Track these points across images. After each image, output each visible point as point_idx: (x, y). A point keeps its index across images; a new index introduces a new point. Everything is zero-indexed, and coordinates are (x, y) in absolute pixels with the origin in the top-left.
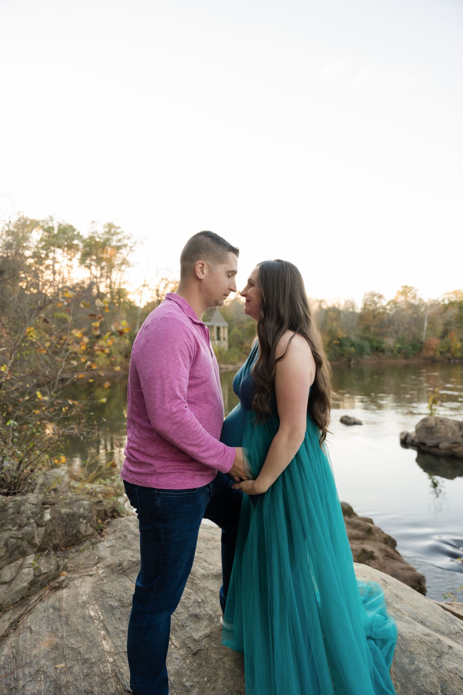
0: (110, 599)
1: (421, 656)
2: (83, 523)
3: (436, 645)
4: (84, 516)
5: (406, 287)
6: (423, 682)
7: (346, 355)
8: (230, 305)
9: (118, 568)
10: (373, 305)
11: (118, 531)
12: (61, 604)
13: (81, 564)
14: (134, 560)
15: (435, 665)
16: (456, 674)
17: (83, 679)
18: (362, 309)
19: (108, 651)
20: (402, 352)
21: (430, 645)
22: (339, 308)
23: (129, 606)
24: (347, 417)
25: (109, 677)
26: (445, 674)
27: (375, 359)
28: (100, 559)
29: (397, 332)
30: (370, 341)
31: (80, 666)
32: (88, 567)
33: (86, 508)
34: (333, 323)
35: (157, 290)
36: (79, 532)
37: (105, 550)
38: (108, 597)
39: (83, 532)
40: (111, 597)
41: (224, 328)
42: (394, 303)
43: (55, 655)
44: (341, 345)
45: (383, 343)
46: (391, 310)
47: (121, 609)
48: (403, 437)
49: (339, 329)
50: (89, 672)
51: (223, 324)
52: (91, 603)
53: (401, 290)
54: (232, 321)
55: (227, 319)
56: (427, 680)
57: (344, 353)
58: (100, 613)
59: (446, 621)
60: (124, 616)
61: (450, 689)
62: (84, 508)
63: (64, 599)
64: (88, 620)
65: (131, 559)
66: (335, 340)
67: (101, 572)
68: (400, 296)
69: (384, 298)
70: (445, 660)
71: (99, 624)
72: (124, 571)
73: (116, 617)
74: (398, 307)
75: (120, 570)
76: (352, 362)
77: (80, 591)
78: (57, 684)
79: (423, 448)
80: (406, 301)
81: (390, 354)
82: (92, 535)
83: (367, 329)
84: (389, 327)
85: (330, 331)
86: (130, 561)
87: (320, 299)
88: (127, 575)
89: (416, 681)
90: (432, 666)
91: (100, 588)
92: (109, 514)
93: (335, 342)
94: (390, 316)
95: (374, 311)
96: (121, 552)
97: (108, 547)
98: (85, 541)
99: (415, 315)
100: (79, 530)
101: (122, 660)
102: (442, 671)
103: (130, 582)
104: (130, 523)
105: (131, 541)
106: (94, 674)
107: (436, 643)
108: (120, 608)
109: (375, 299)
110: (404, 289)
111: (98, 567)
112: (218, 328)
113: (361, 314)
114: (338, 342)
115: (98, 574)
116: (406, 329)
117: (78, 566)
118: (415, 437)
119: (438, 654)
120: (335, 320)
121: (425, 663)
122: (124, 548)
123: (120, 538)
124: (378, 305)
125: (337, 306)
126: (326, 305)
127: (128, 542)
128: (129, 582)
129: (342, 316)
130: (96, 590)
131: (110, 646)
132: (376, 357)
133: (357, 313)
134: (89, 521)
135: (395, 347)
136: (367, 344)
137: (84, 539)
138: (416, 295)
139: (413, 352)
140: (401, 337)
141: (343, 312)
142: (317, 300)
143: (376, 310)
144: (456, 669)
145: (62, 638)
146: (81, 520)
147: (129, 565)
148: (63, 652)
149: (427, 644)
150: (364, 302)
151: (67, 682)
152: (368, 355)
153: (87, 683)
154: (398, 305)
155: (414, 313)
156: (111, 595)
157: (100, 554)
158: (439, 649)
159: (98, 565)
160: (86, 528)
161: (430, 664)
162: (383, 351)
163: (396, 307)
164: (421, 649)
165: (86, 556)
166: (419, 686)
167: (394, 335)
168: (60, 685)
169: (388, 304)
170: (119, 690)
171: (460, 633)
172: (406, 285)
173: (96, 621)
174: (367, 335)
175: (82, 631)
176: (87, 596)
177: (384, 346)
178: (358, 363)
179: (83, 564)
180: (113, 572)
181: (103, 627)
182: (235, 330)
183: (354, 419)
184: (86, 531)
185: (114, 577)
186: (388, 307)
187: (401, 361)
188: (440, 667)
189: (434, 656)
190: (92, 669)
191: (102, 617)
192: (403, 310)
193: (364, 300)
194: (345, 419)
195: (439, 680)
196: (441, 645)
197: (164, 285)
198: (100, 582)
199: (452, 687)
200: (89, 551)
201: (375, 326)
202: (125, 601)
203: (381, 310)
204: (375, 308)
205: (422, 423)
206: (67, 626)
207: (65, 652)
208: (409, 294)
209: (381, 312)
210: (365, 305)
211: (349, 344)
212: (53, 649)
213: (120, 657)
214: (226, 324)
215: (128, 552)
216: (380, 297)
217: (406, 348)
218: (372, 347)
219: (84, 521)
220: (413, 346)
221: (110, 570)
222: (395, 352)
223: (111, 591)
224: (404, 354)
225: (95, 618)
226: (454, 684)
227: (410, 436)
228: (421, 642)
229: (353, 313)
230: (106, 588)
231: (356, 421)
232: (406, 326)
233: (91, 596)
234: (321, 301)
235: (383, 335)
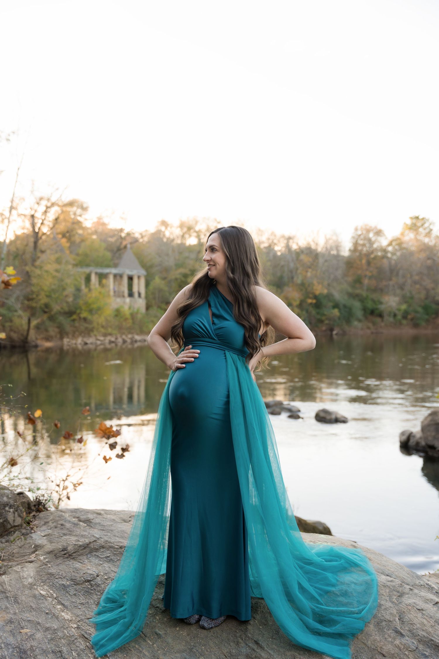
0: (60, 580)
1: (383, 596)
2: (10, 512)
3: (398, 588)
4: (9, 504)
5: (417, 218)
6: (383, 614)
7: (327, 322)
8: (149, 242)
9: (63, 553)
10: (368, 245)
11: (50, 522)
12: (4, 588)
13: (16, 553)
14: (81, 543)
15: (396, 601)
16: (414, 606)
17: (49, 643)
18: (350, 250)
19: (70, 619)
20: (409, 317)
21: (392, 588)
22: (316, 250)
23: (83, 583)
24: (325, 411)
25: (76, 638)
26: (404, 607)
27: (369, 328)
28: (37, 547)
29: (402, 287)
30: (362, 300)
31: (42, 633)
32: (25, 556)
33: (10, 496)
34: (307, 272)
35: (33, 216)
36: (6, 521)
37: (40, 539)
38: (57, 578)
39: (11, 522)
40: (61, 578)
41: (139, 277)
42: (398, 242)
43: (11, 628)
44: (318, 305)
45: (381, 303)
46: (393, 254)
47: (75, 587)
48: (404, 438)
49: (315, 282)
50: (53, 637)
51: (137, 272)
52: (38, 585)
53: (409, 222)
54: (151, 266)
55: (144, 265)
56: (387, 612)
57: (323, 318)
58: (51, 592)
59: (413, 577)
60: (79, 592)
61: (407, 617)
62: (7, 496)
63: (6, 583)
64: (40, 598)
65: (76, 543)
66: (310, 298)
67: (42, 558)
68: (407, 232)
69: (384, 235)
70: (405, 598)
71: (53, 600)
72: (70, 555)
73: (71, 594)
74: (404, 248)
75: (65, 554)
76: (334, 332)
77: (23, 575)
78: (21, 649)
79: (430, 453)
80: (417, 240)
81: (391, 319)
82: (21, 525)
83: (358, 281)
84: (390, 279)
85: (303, 284)
86: (75, 545)
87: (287, 234)
88: (74, 558)
89: (377, 614)
90: (393, 602)
91: (45, 572)
92: (33, 508)
93: (310, 301)
94: (393, 262)
95: (368, 255)
96: (63, 538)
97: (44, 536)
98: (14, 532)
99: (429, 262)
100: (7, 519)
101: (86, 625)
102: (401, 606)
103: (80, 564)
104: (63, 514)
105: (71, 528)
106: (59, 637)
107: (398, 587)
108: (73, 585)
109: (371, 235)
110: (414, 221)
111: (36, 554)
112: (131, 278)
113: (349, 257)
114: (314, 301)
115: (40, 560)
116: (415, 283)
117: (12, 555)
118: (421, 438)
119: (399, 594)
120: (310, 267)
121: (387, 600)
122: (65, 535)
123: (56, 527)
124: (375, 246)
125: (313, 247)
126: (297, 244)
127: (68, 529)
128: (78, 564)
129: (321, 260)
130: (41, 574)
131: (71, 616)
132: (370, 325)
133: (343, 257)
134: (17, 511)
135: (399, 310)
136: (357, 305)
137: (12, 530)
138: (431, 230)
139: (426, 317)
140: (408, 294)
141: (323, 255)
142: (283, 237)
143: (372, 252)
144: (415, 603)
145: (15, 614)
146: (7, 509)
147: (74, 549)
148: (20, 625)
149: (389, 587)
150: (354, 241)
151: (32, 646)
152: (360, 321)
153: (53, 646)
154: (404, 246)
155: (429, 259)
156: (60, 576)
157: (36, 543)
158: (400, 590)
159: (37, 553)
160: (14, 517)
161: (391, 601)
162: (381, 315)
163: (401, 249)
164: (383, 592)
165: (19, 545)
166: (380, 617)
167: (398, 291)
168: (24, 650)
169: (390, 244)
170: (89, 646)
171: (424, 586)
172: (417, 215)
173: (49, 598)
174: (358, 291)
175: (36, 607)
176: (33, 579)
177: (382, 307)
178: (344, 333)
179: (18, 553)
180: (56, 557)
181: (58, 602)
182: (157, 281)
183: (336, 413)
184: (14, 521)
185: (59, 561)
186: (390, 249)
187: (408, 331)
188: (400, 603)
189: (395, 596)
190: (56, 634)
191: (55, 595)
192: (411, 254)
193: (353, 237)
194: (322, 415)
195: (397, 612)
196: (403, 588)
197: (44, 209)
198: (43, 567)
199: (409, 616)
200: (21, 541)
201: (370, 278)
202: (79, 579)
203: (380, 254)
204: (371, 249)
205: (430, 418)
206: (17, 605)
207: (21, 624)
208: (421, 230)
209: (379, 256)
210: (356, 244)
211: (331, 304)
212: (7, 623)
213: (84, 623)
214: (143, 272)
215: (71, 538)
216: (379, 233)
217: (416, 312)
218: (365, 309)
219: (11, 510)
220: (426, 308)
221: (53, 555)
222: (399, 317)
223: (59, 573)
224: (412, 319)
225: (47, 596)
226: (411, 614)
227: (414, 436)
228: (384, 586)
229: (337, 257)
230: (53, 570)
231: (338, 416)
232: (417, 278)
233: (37, 578)
234: (289, 238)
235: (381, 291)
